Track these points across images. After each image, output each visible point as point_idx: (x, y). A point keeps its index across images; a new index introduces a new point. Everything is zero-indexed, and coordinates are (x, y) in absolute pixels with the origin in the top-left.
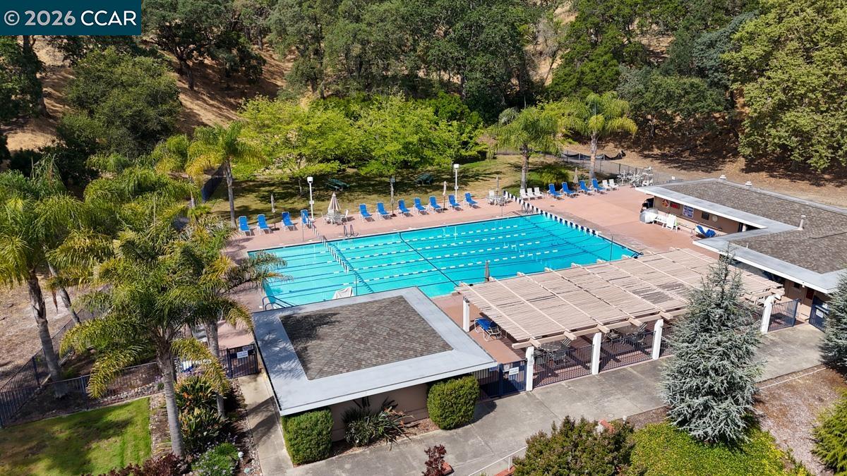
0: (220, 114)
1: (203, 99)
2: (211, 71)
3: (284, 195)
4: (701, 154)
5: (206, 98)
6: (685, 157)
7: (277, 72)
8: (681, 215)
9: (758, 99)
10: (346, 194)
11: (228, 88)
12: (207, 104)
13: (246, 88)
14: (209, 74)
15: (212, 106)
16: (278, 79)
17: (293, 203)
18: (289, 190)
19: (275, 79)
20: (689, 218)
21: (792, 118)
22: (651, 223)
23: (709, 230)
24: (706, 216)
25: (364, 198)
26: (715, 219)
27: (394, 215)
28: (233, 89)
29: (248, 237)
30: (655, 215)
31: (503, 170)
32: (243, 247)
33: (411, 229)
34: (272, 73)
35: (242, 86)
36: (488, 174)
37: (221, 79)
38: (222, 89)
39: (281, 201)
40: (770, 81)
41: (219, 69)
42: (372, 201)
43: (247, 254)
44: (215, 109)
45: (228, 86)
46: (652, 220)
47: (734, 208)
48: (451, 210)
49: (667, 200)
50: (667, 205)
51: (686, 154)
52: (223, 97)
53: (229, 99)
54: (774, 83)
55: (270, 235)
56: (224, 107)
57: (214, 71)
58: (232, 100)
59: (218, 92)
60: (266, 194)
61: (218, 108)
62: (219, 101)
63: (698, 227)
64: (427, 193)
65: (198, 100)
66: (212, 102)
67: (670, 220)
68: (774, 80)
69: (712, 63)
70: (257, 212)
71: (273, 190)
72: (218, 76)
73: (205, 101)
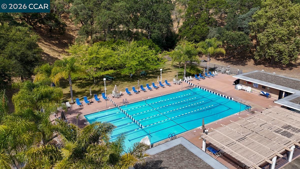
0: (50, 48)
1: (42, 42)
2: (43, 30)
3: (87, 84)
4: (237, 58)
5: (44, 42)
6: (232, 60)
7: (69, 29)
8: (252, 86)
9: (263, 39)
10: (114, 82)
11: (51, 37)
12: (45, 44)
13: (59, 37)
14: (42, 31)
15: (46, 45)
16: (71, 32)
17: (93, 88)
18: (89, 82)
19: (70, 32)
20: (256, 88)
21: (276, 46)
22: (240, 90)
23: (267, 93)
24: (264, 88)
25: (122, 84)
26: (268, 89)
27: (139, 92)
28: (53, 37)
29: (81, 107)
30: (241, 87)
31: (170, 68)
32: (81, 113)
33: (149, 98)
34: (68, 30)
35: (57, 36)
36: (166, 70)
37: (48, 33)
38: (49, 37)
39: (87, 87)
40: (268, 33)
41: (46, 29)
42: (126, 85)
43: (84, 117)
44: (48, 46)
45: (51, 36)
46: (241, 89)
47: (277, 84)
48: (161, 88)
49: (246, 81)
50: (246, 83)
51: (232, 59)
52: (50, 41)
53: (52, 41)
54: (269, 33)
55: (90, 105)
56: (51, 45)
57: (44, 30)
58: (54, 42)
59: (48, 38)
60: (79, 84)
61: (49, 45)
62: (49, 43)
63: (261, 91)
64: (147, 80)
65: (40, 43)
66: (46, 43)
67: (249, 89)
68: (270, 32)
69: (245, 26)
70: (79, 93)
71: (82, 82)
72: (46, 32)
73: (43, 43)
